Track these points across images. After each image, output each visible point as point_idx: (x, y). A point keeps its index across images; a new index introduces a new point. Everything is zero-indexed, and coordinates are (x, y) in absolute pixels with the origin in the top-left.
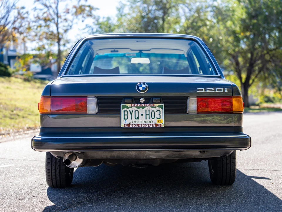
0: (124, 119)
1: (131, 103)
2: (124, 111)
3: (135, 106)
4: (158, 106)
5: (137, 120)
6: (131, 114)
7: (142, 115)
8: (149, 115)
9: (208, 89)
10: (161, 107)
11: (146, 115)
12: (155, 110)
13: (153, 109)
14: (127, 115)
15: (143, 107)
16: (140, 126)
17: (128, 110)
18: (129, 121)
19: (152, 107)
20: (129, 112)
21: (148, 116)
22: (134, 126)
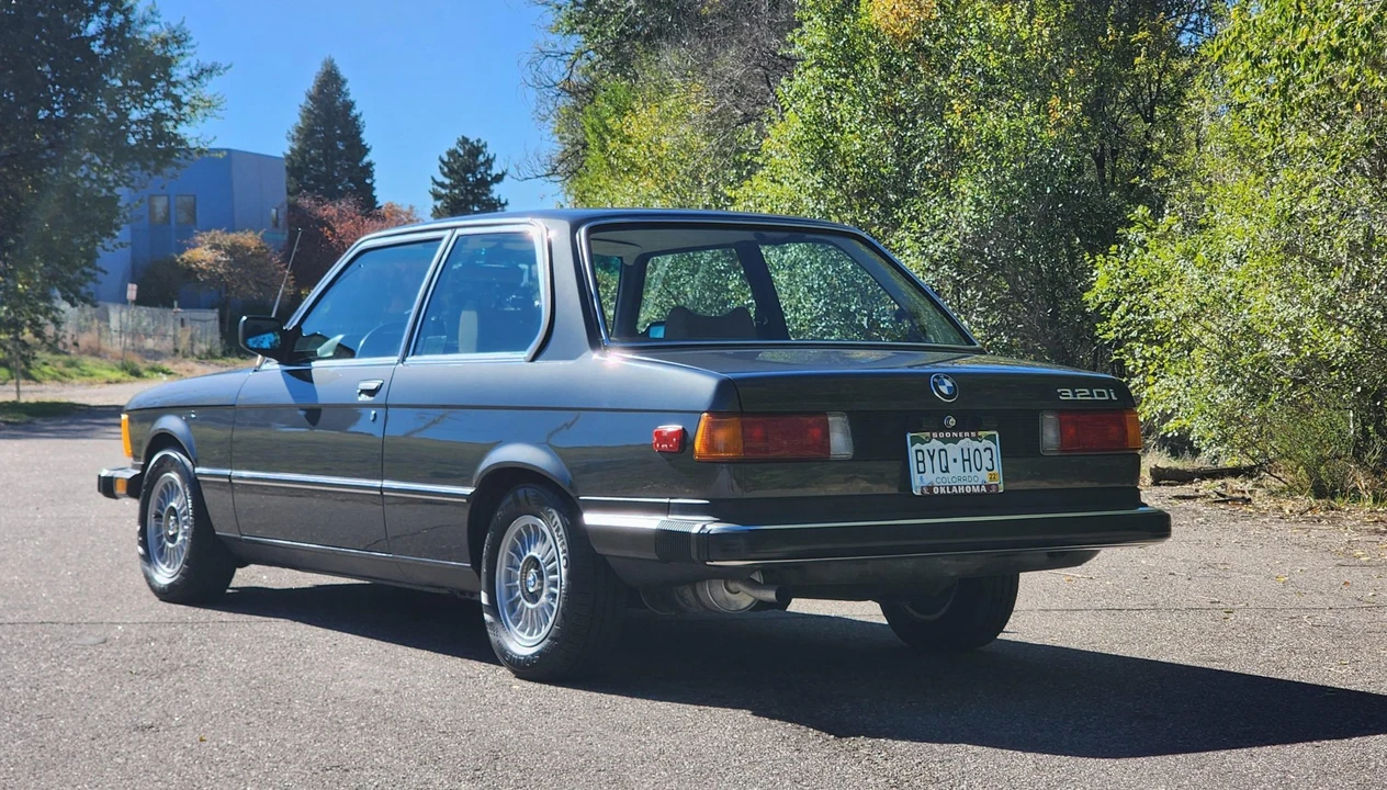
0: (919, 472)
1: (931, 431)
2: (917, 451)
3: (938, 439)
4: (987, 438)
5: (946, 474)
6: (932, 458)
7: (955, 460)
8: (969, 460)
9: (1080, 392)
10: (991, 438)
11: (964, 460)
12: (981, 446)
13: (976, 444)
14: (923, 462)
15: (955, 441)
16: (955, 490)
17: (924, 447)
18: (929, 478)
19: (973, 439)
20: (926, 453)
21: (967, 463)
22: (943, 491)
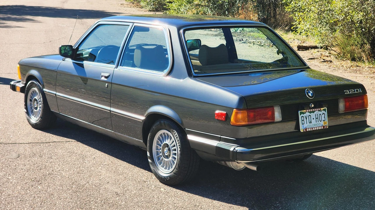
0: (302, 124)
1: (306, 110)
2: (302, 117)
3: (308, 112)
4: (323, 110)
5: (311, 124)
6: (306, 118)
7: (313, 119)
8: (318, 118)
9: (351, 91)
10: (325, 110)
11: (316, 118)
12: (321, 113)
13: (320, 112)
14: (304, 120)
15: (313, 112)
16: (313, 129)
17: (304, 115)
18: (306, 125)
19: (319, 111)
20: (304, 117)
21: (317, 119)
22: (310, 130)
